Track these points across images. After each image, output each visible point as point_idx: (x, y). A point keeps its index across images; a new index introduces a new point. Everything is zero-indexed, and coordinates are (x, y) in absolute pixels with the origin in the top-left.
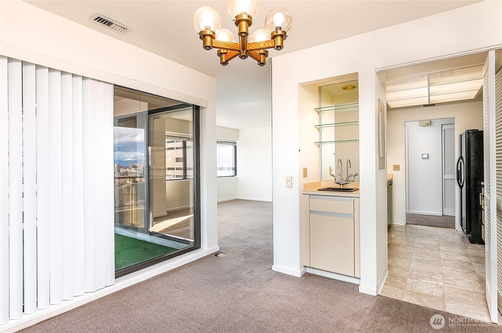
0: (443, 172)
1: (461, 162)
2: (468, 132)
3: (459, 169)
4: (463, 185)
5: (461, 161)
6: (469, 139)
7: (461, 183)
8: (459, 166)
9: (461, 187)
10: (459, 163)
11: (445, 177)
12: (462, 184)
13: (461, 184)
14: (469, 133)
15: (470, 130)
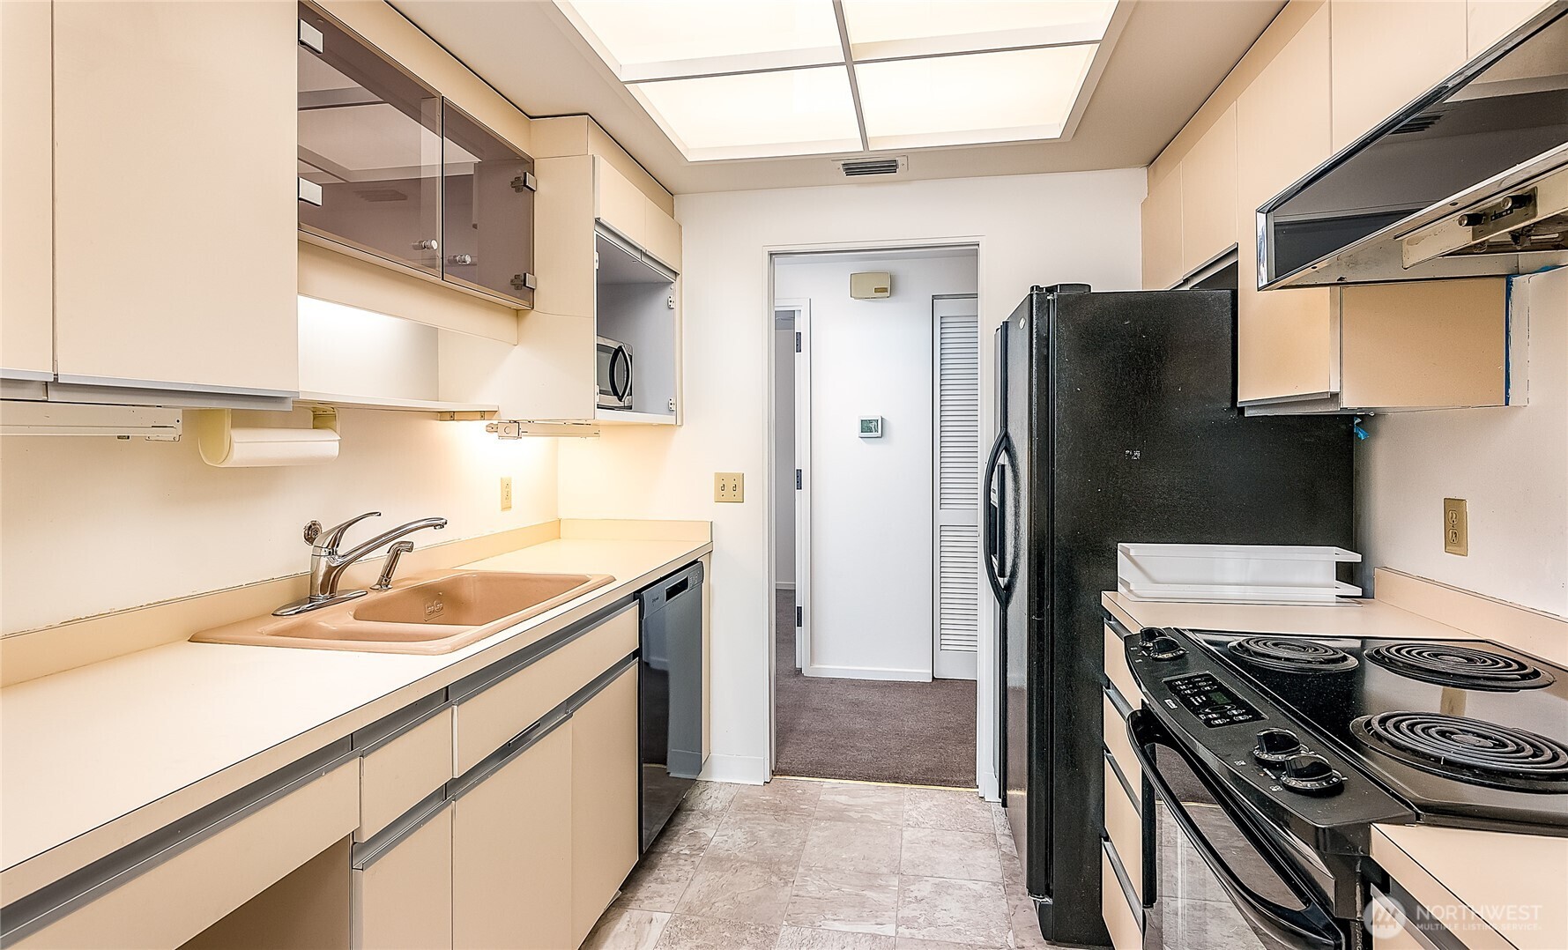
0: (937, 499)
1: (1003, 466)
2: (1042, 300)
3: (995, 499)
4: (1009, 588)
5: (1003, 459)
6: (1044, 341)
7: (1002, 575)
8: (995, 485)
9: (1004, 596)
10: (993, 471)
11: (944, 517)
12: (1006, 579)
13: (1002, 582)
14: (1044, 305)
15: (1051, 290)
